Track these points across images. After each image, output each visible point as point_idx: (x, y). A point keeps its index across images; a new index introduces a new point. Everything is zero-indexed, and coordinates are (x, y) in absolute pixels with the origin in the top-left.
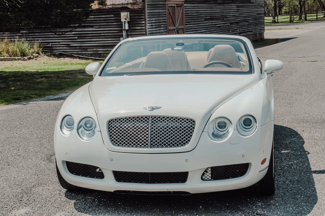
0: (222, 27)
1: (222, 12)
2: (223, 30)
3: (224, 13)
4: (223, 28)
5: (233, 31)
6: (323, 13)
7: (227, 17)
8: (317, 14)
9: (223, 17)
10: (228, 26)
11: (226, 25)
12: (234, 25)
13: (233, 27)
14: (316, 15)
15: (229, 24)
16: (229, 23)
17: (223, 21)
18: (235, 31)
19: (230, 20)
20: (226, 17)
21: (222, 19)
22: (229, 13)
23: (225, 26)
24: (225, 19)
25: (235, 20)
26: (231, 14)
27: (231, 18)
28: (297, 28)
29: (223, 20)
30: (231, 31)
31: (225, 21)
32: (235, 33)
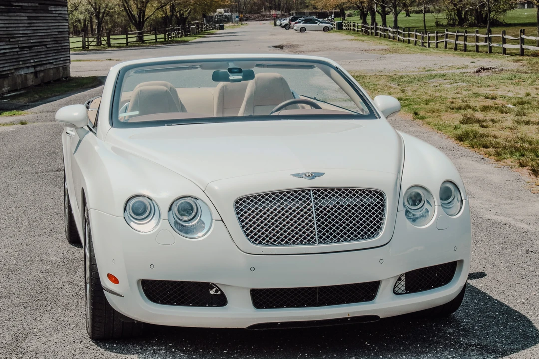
0: (8, 55)
1: (7, 28)
2: (9, 61)
3: (10, 29)
4: (10, 57)
5: (25, 62)
6: (135, 34)
7: (15, 36)
8: (127, 36)
9: (9, 36)
10: (16, 53)
11: (14, 50)
12: (26, 52)
13: (24, 56)
14: (125, 36)
15: (18, 50)
16: (19, 48)
17: (9, 43)
18: (27, 62)
19: (20, 43)
20: (12, 36)
21: (8, 40)
22: (17, 29)
23: (12, 54)
24: (11, 40)
25: (27, 42)
26: (21, 32)
27: (21, 39)
28: (110, 60)
29: (10, 41)
30: (21, 63)
31: (12, 43)
32: (28, 65)
